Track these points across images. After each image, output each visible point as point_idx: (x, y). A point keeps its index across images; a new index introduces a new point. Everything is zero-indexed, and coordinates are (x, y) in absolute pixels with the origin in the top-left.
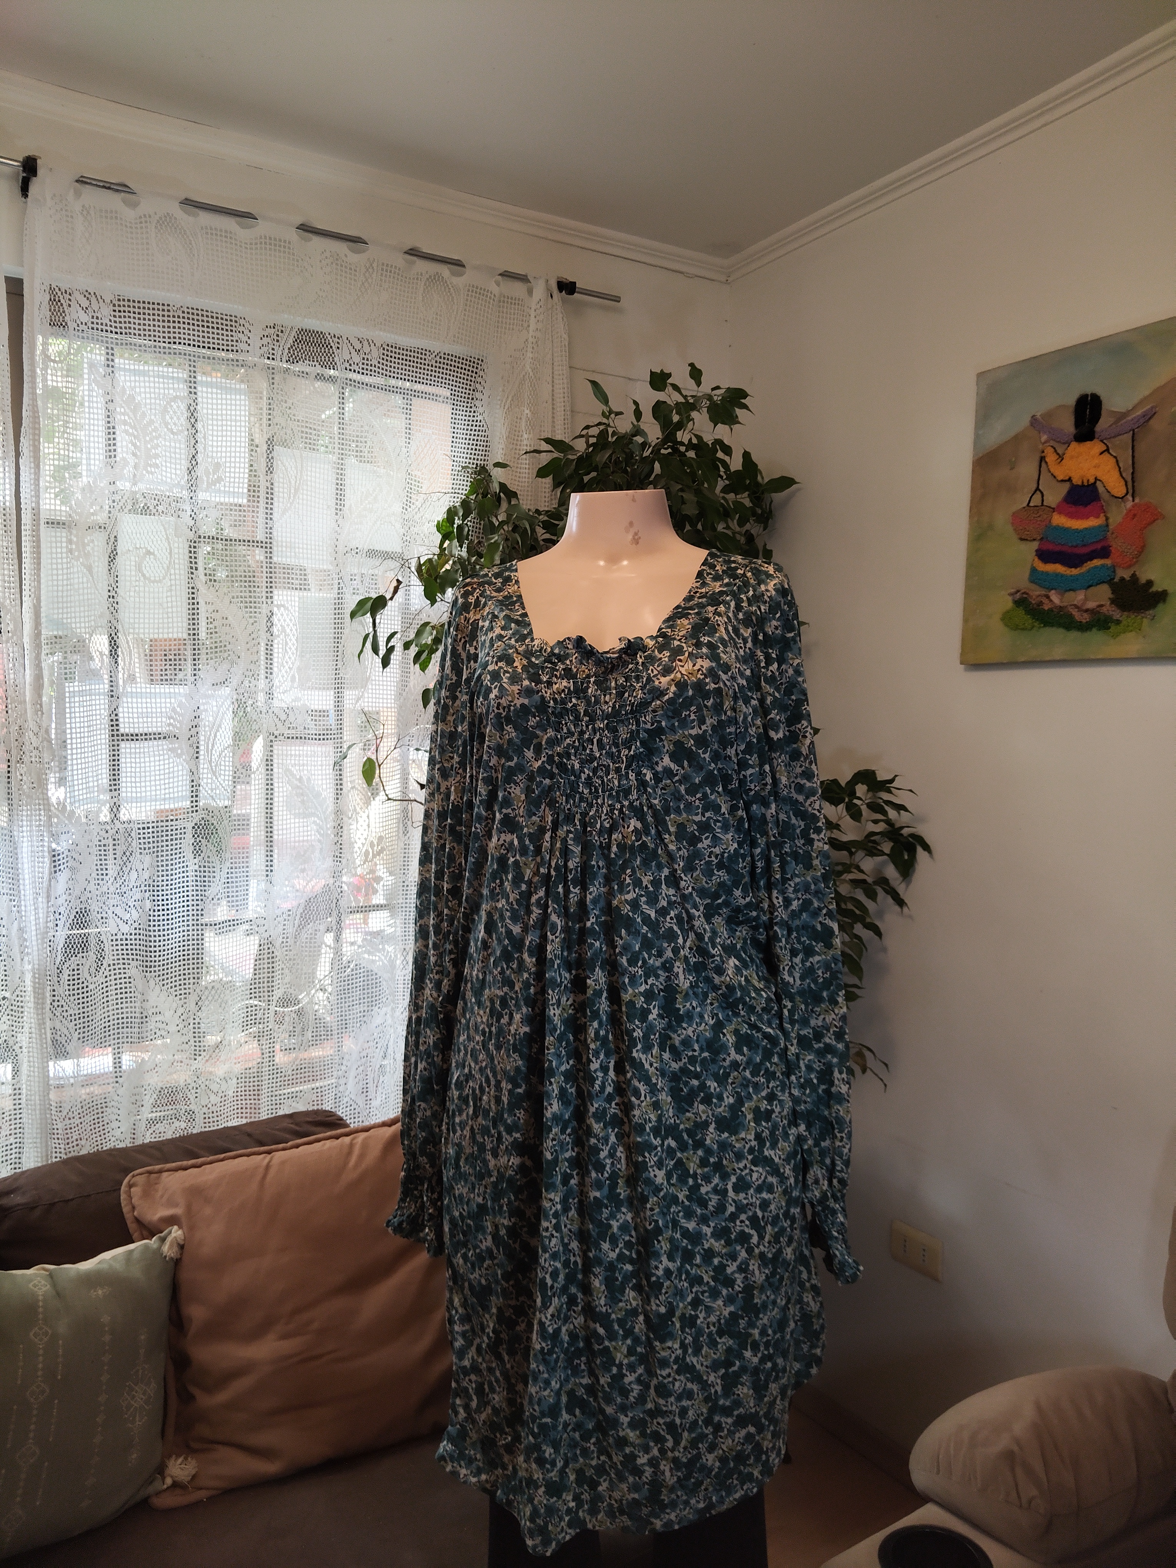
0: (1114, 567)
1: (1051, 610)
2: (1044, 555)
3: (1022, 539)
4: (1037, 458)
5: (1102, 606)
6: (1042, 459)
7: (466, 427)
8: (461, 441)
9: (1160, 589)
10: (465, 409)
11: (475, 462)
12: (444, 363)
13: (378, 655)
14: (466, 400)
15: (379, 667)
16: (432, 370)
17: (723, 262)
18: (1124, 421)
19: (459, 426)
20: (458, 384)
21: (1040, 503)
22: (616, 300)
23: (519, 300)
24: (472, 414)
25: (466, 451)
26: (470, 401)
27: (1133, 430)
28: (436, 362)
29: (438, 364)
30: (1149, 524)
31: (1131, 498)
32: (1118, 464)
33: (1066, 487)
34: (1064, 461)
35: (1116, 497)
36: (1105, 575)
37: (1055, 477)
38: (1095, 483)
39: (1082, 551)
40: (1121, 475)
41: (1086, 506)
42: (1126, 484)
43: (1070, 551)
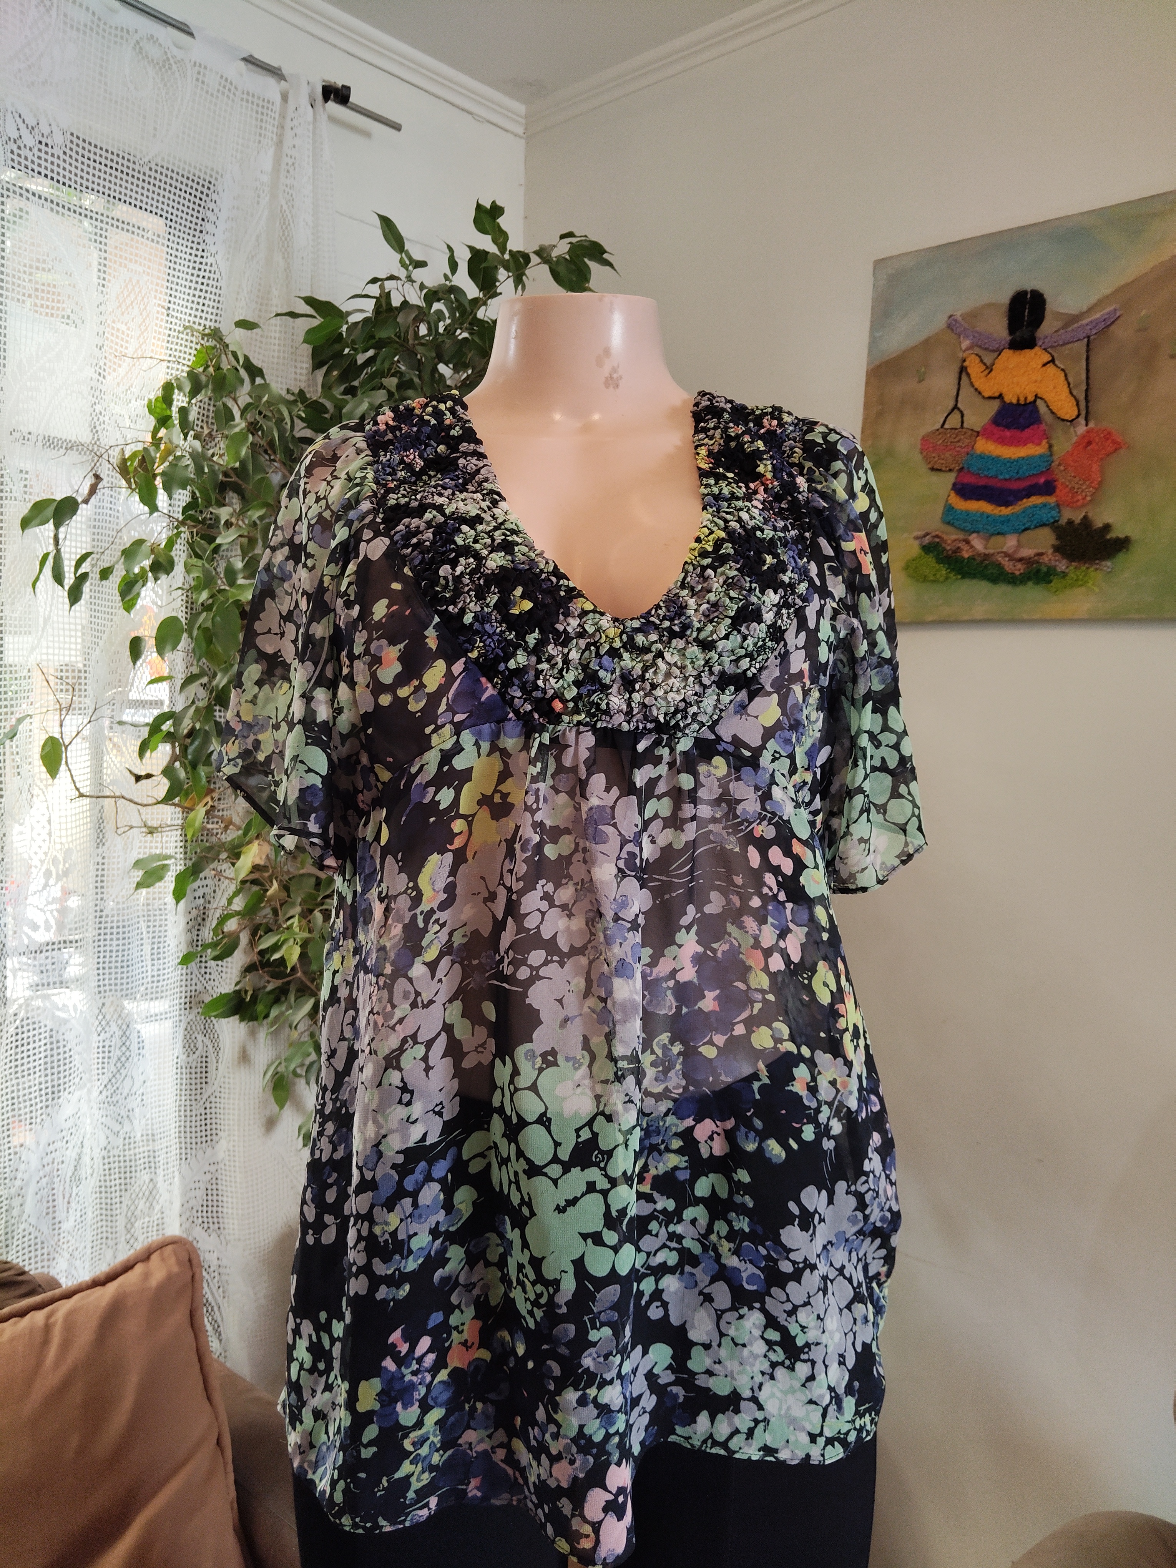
0: (1058, 505)
1: (972, 558)
2: (963, 490)
3: (933, 469)
4: (956, 368)
5: (1041, 554)
6: (963, 370)
7: (190, 271)
8: (183, 289)
9: (1122, 536)
10: (190, 244)
11: (202, 322)
12: (161, 173)
13: (62, 586)
14: (192, 232)
15: (63, 603)
16: (144, 181)
17: (521, 108)
18: (1076, 325)
19: (182, 268)
20: (181, 207)
21: (959, 426)
22: (397, 127)
23: (269, 102)
24: (199, 253)
25: (189, 305)
26: (197, 234)
27: (1088, 337)
28: (151, 169)
29: (153, 174)
30: (1108, 455)
31: (1083, 422)
32: (1066, 379)
33: (995, 405)
34: (993, 373)
35: (1063, 420)
36: (1046, 516)
37: (980, 393)
38: (1035, 401)
39: (1015, 486)
40: (1071, 393)
41: (1023, 430)
42: (1078, 405)
43: (999, 485)
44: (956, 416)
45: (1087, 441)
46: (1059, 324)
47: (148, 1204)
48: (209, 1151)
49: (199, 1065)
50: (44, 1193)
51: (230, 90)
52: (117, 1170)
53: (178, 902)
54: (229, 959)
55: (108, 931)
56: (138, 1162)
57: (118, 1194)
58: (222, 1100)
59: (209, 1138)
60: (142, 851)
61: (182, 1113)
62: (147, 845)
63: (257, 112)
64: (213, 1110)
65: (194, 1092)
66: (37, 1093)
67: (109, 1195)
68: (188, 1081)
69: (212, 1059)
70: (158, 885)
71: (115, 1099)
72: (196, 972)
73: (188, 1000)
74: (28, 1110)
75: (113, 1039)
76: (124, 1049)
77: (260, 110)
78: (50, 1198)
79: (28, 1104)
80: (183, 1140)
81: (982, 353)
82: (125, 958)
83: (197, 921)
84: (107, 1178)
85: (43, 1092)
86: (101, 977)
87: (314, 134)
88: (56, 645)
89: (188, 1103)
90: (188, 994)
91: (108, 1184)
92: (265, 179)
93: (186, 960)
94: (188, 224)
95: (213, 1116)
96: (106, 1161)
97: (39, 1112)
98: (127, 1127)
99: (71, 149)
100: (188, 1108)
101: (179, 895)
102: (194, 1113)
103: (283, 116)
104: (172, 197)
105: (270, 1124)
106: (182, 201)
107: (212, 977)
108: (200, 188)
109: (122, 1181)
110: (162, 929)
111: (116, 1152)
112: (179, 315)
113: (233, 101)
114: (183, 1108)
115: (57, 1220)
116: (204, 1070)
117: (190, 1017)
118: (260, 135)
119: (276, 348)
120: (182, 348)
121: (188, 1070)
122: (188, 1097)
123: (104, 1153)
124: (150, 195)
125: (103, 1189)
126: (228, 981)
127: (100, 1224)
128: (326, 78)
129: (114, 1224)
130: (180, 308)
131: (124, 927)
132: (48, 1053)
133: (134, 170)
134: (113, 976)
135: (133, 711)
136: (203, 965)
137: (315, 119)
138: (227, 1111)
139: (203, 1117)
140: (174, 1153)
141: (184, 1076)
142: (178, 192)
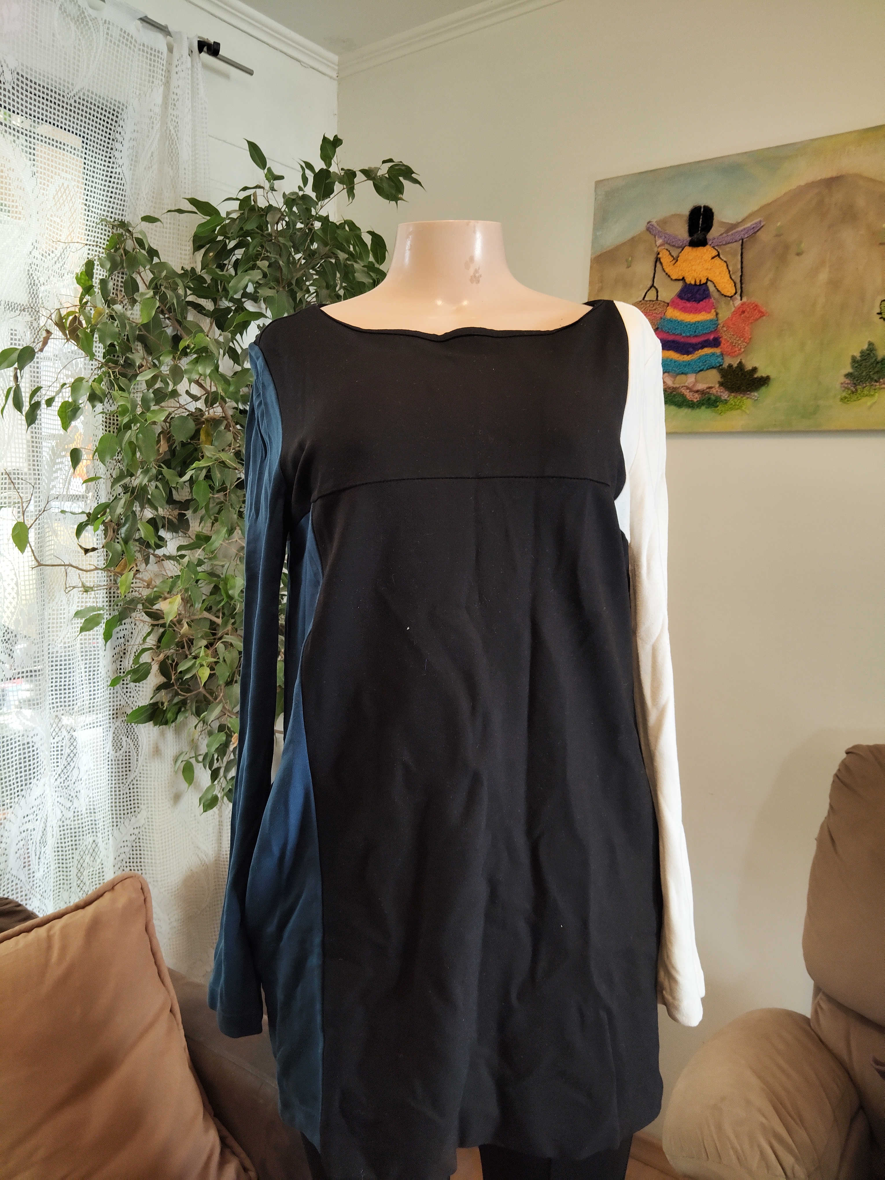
0: (722, 354)
5: (711, 388)
6: (657, 260)
7: (104, 178)
8: (99, 191)
9: (764, 375)
10: (104, 158)
11: (113, 215)
12: (83, 105)
13: (21, 413)
14: (105, 149)
15: (21, 424)
16: (71, 110)
17: (335, 58)
18: (734, 231)
19: (98, 176)
20: (97, 131)
21: (655, 299)
22: (250, 72)
23: (159, 52)
24: (111, 165)
25: (104, 203)
26: (109, 150)
27: (742, 240)
28: (75, 102)
29: (77, 105)
30: (757, 320)
31: (739, 298)
32: (728, 268)
33: (679, 285)
34: (678, 263)
35: (725, 296)
36: (714, 361)
37: (669, 276)
38: (706, 283)
39: (694, 341)
40: (731, 278)
41: (699, 302)
42: (735, 286)
43: (682, 340)
44: (653, 292)
45: (741, 311)
46: (722, 230)
47: (92, 859)
48: (133, 818)
49: (124, 758)
50: (21, 852)
51: (131, 43)
52: (69, 835)
53: (106, 642)
54: (144, 681)
55: (58, 663)
56: (84, 829)
57: (71, 852)
58: (142, 783)
59: (133, 810)
60: (80, 604)
61: (113, 793)
62: (84, 600)
63: (151, 60)
64: (135, 790)
65: (121, 778)
66: (15, 781)
67: (64, 853)
68: (117, 770)
69: (133, 753)
70: (95, 629)
71: (66, 784)
72: (120, 691)
73: (115, 712)
74: (8, 793)
75: (64, 741)
76: (72, 748)
77: (152, 57)
78: (26, 856)
79: (8, 788)
80: (114, 812)
81: (670, 248)
82: (71, 683)
83: (120, 655)
84: (63, 841)
85: (19, 780)
86: (54, 697)
87: (192, 76)
88: (17, 455)
89: (117, 785)
90: (115, 708)
91: (63, 845)
92: (157, 110)
93: (114, 683)
94: (102, 143)
95: (136, 794)
96: (62, 828)
97: (17, 794)
98: (76, 803)
99: (18, 85)
100: (117, 789)
101: (107, 636)
102: (121, 793)
103: (169, 63)
104: (91, 122)
105: (177, 798)
106: (98, 126)
107: (132, 695)
108: (111, 116)
109: (73, 843)
110: (96, 661)
111: (68, 822)
112: (96, 211)
113: (134, 51)
114: (113, 790)
115: (31, 871)
116: (128, 761)
117: (117, 724)
118: (153, 77)
119: (168, 235)
120: (99, 235)
121: (117, 762)
122: (117, 782)
123: (61, 823)
124: (76, 121)
125: (59, 849)
126: (144, 697)
127: (58, 874)
128: (200, 35)
129: (68, 874)
130: (97, 206)
131: (69, 660)
132: (22, 752)
133: (63, 102)
134: (63, 696)
135: (70, 503)
136: (125, 686)
137: (192, 66)
138: (145, 790)
139: (128, 795)
140: (108, 821)
141: (114, 766)
142: (95, 119)
